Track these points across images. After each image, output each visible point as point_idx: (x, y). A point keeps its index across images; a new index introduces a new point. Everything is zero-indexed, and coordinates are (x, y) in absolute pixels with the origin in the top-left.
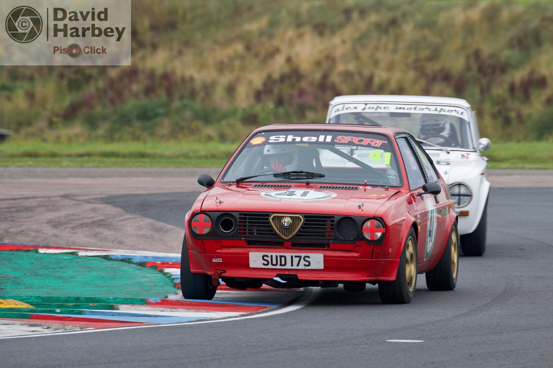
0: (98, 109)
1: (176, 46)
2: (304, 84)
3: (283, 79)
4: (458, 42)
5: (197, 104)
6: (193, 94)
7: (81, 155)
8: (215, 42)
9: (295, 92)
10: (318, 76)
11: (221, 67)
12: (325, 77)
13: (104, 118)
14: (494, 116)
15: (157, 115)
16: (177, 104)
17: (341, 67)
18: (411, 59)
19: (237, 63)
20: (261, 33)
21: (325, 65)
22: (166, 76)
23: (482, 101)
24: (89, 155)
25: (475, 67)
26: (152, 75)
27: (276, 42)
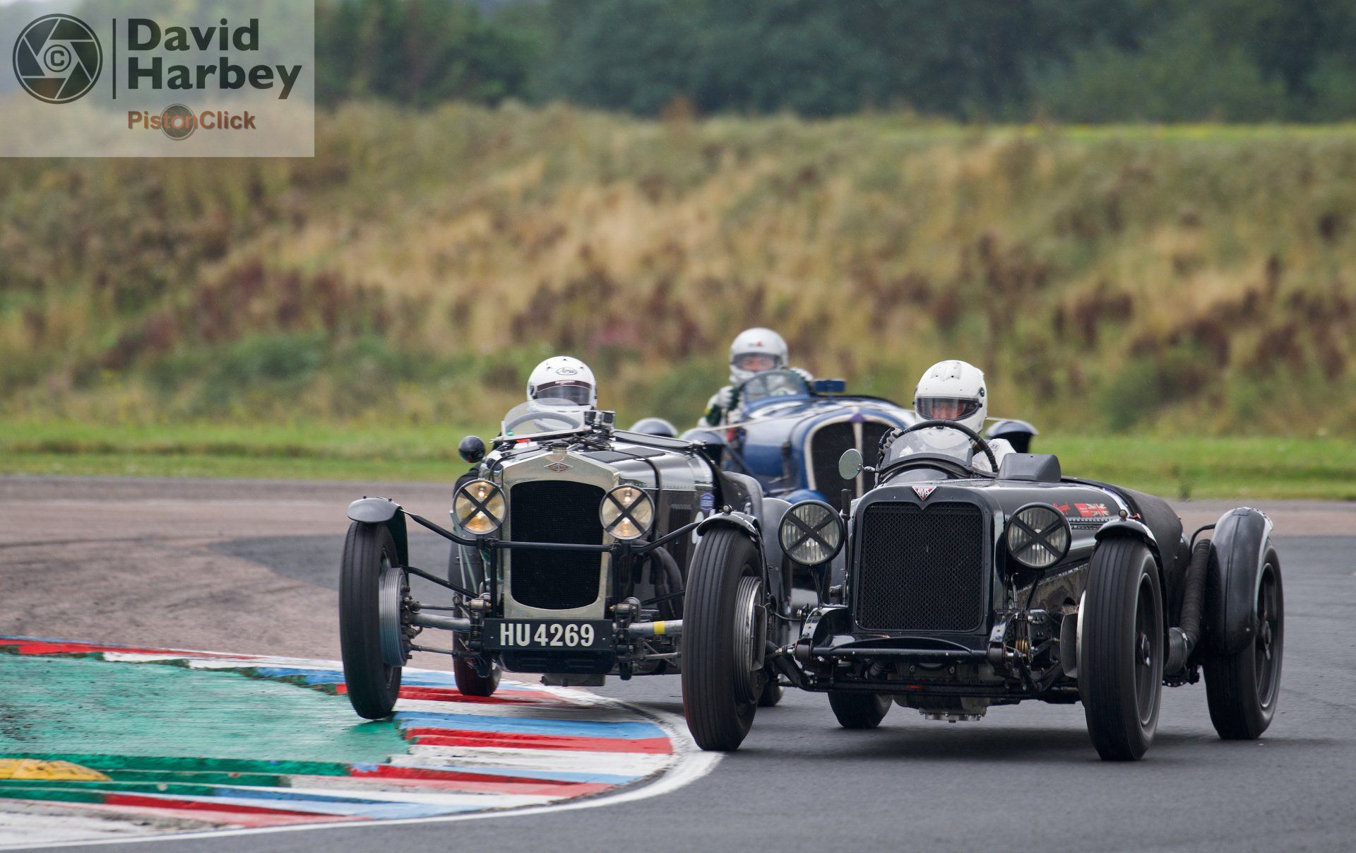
0: (180, 352)
1: (346, 221)
2: (617, 305)
3: (572, 292)
4: (945, 218)
5: (389, 345)
6: (381, 323)
7: (165, 452)
8: (430, 213)
9: (598, 321)
10: (646, 287)
11: (442, 265)
12: (663, 289)
13: (191, 370)
14: (1020, 379)
15: (301, 366)
16: (345, 343)
17: (696, 269)
18: (846, 253)
19: (475, 258)
20: (527, 195)
21: (663, 264)
22: (325, 284)
23: (994, 347)
24: (181, 450)
25: (979, 272)
26: (293, 281)
27: (558, 214)
